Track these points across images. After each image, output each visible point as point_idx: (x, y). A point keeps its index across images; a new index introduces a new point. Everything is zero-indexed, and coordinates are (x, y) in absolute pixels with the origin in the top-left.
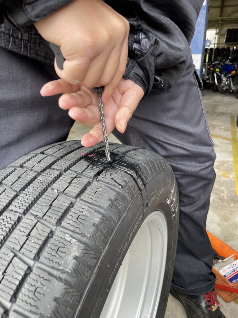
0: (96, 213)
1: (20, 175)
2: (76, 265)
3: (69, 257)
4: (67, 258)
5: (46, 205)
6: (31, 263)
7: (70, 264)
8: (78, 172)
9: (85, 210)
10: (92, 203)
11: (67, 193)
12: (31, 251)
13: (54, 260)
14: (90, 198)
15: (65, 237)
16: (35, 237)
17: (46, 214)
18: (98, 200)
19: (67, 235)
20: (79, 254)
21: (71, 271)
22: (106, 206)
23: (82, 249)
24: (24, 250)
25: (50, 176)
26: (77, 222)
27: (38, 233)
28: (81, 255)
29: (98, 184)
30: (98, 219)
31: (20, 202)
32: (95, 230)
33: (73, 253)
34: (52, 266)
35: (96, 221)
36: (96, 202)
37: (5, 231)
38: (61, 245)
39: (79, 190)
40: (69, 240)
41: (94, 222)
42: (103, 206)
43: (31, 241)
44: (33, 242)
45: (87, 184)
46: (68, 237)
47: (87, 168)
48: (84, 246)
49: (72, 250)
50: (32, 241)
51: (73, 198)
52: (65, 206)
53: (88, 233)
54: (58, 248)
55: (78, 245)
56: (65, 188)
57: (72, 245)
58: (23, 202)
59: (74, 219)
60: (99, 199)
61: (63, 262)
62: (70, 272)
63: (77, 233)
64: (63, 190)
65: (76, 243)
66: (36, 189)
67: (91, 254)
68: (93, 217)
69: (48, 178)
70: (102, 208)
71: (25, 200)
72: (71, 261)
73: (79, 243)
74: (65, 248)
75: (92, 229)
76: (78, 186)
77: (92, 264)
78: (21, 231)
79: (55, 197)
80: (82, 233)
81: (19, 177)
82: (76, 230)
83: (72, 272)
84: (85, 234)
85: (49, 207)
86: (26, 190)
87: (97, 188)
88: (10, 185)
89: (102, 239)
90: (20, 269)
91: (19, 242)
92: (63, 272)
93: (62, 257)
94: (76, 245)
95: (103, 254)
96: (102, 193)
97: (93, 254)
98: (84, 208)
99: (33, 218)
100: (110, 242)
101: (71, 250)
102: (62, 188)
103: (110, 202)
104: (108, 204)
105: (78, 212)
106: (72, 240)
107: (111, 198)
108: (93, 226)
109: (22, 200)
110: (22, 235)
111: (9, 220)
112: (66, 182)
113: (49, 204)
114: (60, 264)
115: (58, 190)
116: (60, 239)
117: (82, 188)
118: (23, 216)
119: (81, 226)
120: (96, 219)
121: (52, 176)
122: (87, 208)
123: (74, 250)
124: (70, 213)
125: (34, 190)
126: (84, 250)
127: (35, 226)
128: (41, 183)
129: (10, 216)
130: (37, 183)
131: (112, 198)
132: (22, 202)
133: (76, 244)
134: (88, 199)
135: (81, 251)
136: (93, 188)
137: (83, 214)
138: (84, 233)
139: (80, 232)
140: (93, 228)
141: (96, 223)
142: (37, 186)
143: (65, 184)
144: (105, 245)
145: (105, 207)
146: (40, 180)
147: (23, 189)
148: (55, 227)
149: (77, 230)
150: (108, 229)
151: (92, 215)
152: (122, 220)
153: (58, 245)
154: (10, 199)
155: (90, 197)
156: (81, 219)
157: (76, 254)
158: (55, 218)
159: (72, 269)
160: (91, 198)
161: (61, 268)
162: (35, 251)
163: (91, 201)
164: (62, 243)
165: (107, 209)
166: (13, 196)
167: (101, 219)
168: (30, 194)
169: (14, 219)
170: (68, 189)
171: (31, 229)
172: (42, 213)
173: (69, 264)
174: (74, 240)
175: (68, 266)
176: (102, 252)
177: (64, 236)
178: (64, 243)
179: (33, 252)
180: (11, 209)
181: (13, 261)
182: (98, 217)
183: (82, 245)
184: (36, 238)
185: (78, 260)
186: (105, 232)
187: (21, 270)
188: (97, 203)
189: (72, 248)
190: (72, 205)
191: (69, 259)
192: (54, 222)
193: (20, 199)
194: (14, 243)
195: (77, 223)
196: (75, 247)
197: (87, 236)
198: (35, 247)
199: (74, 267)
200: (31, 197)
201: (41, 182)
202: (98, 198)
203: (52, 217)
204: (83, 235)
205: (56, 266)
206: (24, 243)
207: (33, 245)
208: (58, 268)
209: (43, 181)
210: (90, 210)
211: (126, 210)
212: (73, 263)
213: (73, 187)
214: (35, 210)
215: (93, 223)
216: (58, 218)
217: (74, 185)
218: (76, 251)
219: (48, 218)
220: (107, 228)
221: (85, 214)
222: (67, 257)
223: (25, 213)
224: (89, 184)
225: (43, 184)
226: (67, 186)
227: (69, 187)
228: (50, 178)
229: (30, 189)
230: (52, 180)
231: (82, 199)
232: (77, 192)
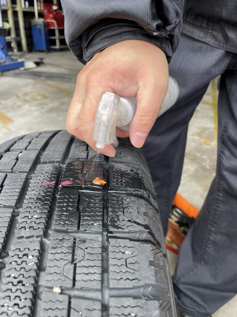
0: (149, 302)
9: (132, 307)
10: (133, 286)
11: (82, 288)
14: (125, 280)
18: (137, 275)
25: (25, 258)
29: (120, 243)
30: (157, 312)
39: (99, 270)
42: (149, 282)
51: (97, 290)
60: (138, 272)
64: (71, 282)
66: (17, 301)
68: (149, 313)
69: (24, 265)
79: (66, 306)
87: (123, 251)
96: (136, 258)
98: (128, 304)
102: (66, 279)
103: (153, 267)
112: (66, 262)
117: (99, 264)
120: (154, 314)
121: (30, 257)
125: (15, 304)
128: (20, 284)
130: (10, 286)
131: (152, 259)
134: (123, 284)
136: (117, 257)
142: (16, 294)
143: (66, 267)
145: (153, 283)
146: (13, 275)
150: (168, 313)
151: (146, 309)
155: (125, 278)
163: (129, 284)
167: (159, 307)
170: (78, 277)
182: (155, 308)
209: (21, 278)
210: (138, 302)
213: (85, 269)
217: (82, 263)
225: (24, 283)
226: (72, 271)
227: (77, 272)
228: (30, 264)
229: (5, 305)
230: (35, 268)
231: (114, 287)
232: (98, 277)
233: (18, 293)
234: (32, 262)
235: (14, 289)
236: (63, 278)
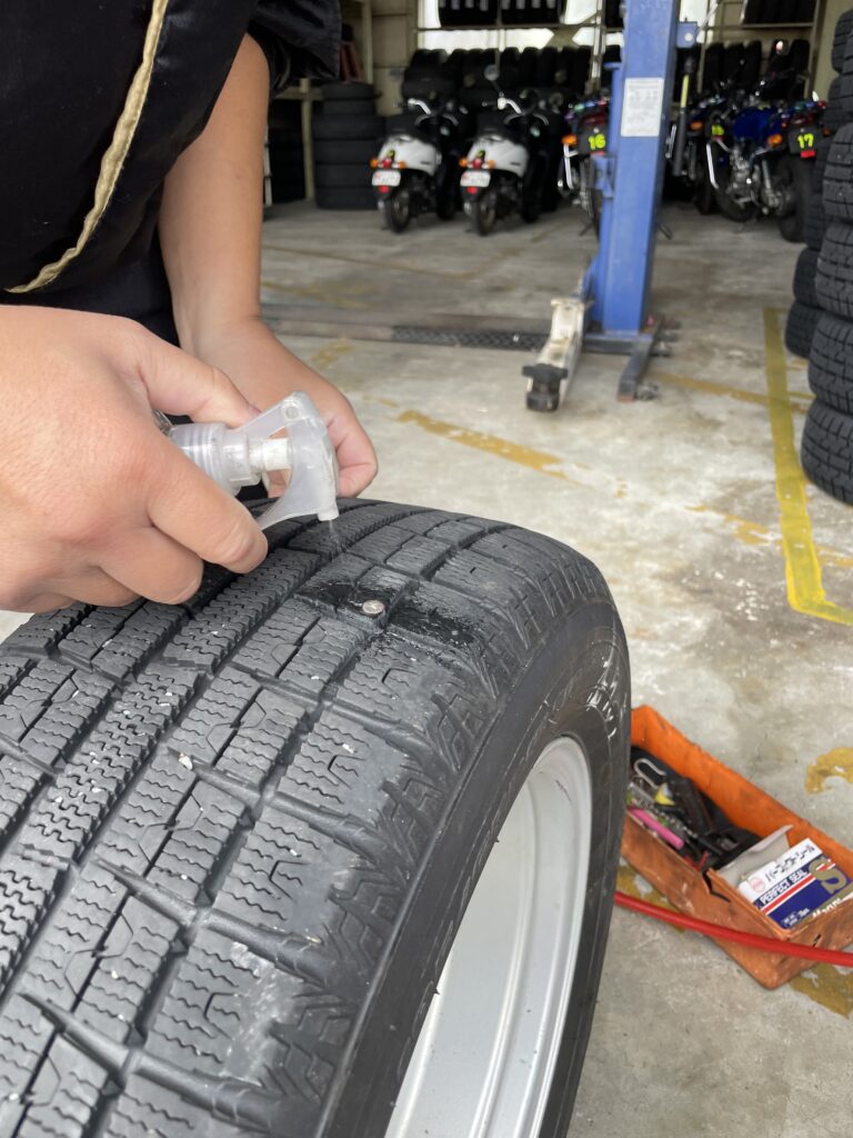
0: (338, 848)
1: (51, 692)
2: (278, 1056)
3: (251, 1031)
4: (244, 1034)
5: (153, 823)
6: (117, 1054)
7: (255, 1058)
8: (264, 673)
9: (299, 840)
10: (321, 806)
11: (226, 771)
12: (114, 1012)
13: (196, 1046)
14: (314, 789)
15: (229, 953)
16: (124, 956)
17: (157, 864)
18: (341, 791)
19: (237, 945)
20: (285, 1014)
21: (260, 1080)
22: (370, 815)
23: (294, 994)
24: (89, 1008)
25: (159, 693)
26: (271, 889)
27: (133, 940)
28: (291, 1016)
29: (340, 725)
30: (345, 873)
31: (58, 814)
32: (336, 915)
33: (264, 1012)
34: (190, 1068)
35: (339, 878)
36: (332, 803)
37: (14, 933)
38: (219, 986)
39: (271, 754)
40: (245, 966)
41: (332, 886)
42: (362, 816)
43: (109, 973)
44: (119, 979)
45: (298, 726)
46: (242, 955)
47: (296, 652)
48: (301, 981)
49: (258, 1003)
50: (115, 975)
51: (251, 786)
52: (222, 826)
53: (313, 928)
54: (208, 996)
55: (278, 980)
56: (218, 748)
57: (259, 982)
58: (69, 814)
59: (261, 881)
60: (346, 788)
61: (230, 1050)
62: (259, 1084)
63: (271, 932)
64: (213, 755)
65: (272, 972)
66: (113, 755)
67: (328, 1005)
68: (327, 866)
69: (152, 703)
70: (358, 823)
71: (77, 803)
72: (258, 1045)
73: (283, 973)
74: (231, 995)
75: (326, 913)
76: (264, 738)
77: (332, 1041)
78: (70, 934)
79: (183, 789)
80: (291, 934)
81: (48, 703)
82: (268, 924)
83: (266, 1082)
84: (300, 936)
85: (165, 833)
86: (77, 758)
87: (338, 741)
88: (17, 738)
89: (365, 941)
90: (81, 1082)
91: (66, 978)
92: (232, 1085)
93: (226, 1031)
94: (270, 981)
95: (370, 995)
96: (357, 763)
97: (334, 1005)
98: (293, 829)
99: (108, 879)
100: (394, 945)
101: (255, 1001)
102: (208, 747)
103: (387, 795)
104: (380, 806)
105: (271, 849)
106: (257, 963)
107: (388, 779)
108: (329, 902)
109: (64, 806)
110: (77, 949)
111: (22, 887)
112: (223, 721)
113: (165, 821)
114: (220, 1059)
115: (192, 758)
116: (211, 961)
117: (279, 744)
118: (75, 870)
119: (285, 906)
120: (337, 873)
121: (169, 694)
122: (302, 829)
123: (265, 1002)
124: (245, 855)
125: (107, 758)
126: (303, 998)
127: (119, 913)
128: (131, 730)
129: (26, 873)
130: (114, 728)
131: (393, 781)
132: (64, 814)
133: (273, 976)
134: (304, 794)
135: (290, 1002)
136: (321, 745)
137: (291, 855)
138: (297, 931)
139: (282, 930)
140: (330, 907)
141: (340, 886)
142: (115, 743)
143: (218, 729)
144: (377, 960)
145: (369, 820)
146: (126, 713)
147: (66, 754)
148: (193, 913)
149: (273, 923)
150: (382, 901)
151: (324, 856)
152: (432, 854)
153: (208, 987)
154: (20, 798)
155: (313, 784)
156: (285, 875)
157: (275, 1015)
158: (190, 879)
159: (264, 1072)
160: (317, 789)
161: (223, 1073)
162: (126, 1015)
163: (316, 800)
164: (220, 980)
165: (377, 828)
166: (28, 785)
167: (357, 868)
168: (91, 776)
169: (40, 885)
170: (229, 752)
171: (104, 924)
172: (144, 858)
173: (249, 1057)
174: (264, 963)
175: (249, 1063)
176: (367, 989)
177: (228, 949)
178: (228, 978)
179: (121, 1017)
180: (29, 842)
181: (52, 1053)
182: (345, 865)
183: (292, 979)
184: (128, 964)
185: (282, 1036)
186: (373, 911)
187: (86, 1085)
188: (341, 806)
189: (259, 996)
190: (249, 818)
191: (251, 1037)
192: (188, 893)
193: (59, 800)
194: (51, 983)
195: (269, 893)
196: (269, 991)
197: (310, 941)
198: (126, 999)
199: (269, 1064)
200: (96, 790)
201: (129, 722)
202: (342, 785)
203: (179, 876)
204: (295, 939)
205: (206, 1065)
206: (87, 983)
207: (118, 989)
208: (212, 1073)
209: (136, 721)
210: (316, 837)
211: (446, 813)
212: (265, 1053)
213: (248, 742)
214: (115, 846)
215: (326, 888)
216: (200, 876)
217: (249, 732)
218: (273, 1003)
219: (163, 879)
220: (380, 898)
221: (298, 856)
222: (241, 1031)
223: (78, 858)
224: (307, 722)
225: (137, 731)
226: (225, 738)
227: (232, 743)
228: (162, 705)
229: (92, 753)
230: (168, 713)
231: (284, 791)
232: (264, 765)
233: (120, 743)
234: (168, 700)
235: (117, 733)
236: (203, 744)
